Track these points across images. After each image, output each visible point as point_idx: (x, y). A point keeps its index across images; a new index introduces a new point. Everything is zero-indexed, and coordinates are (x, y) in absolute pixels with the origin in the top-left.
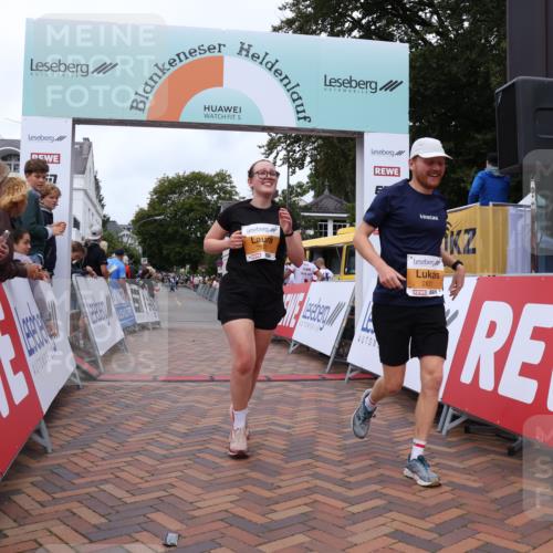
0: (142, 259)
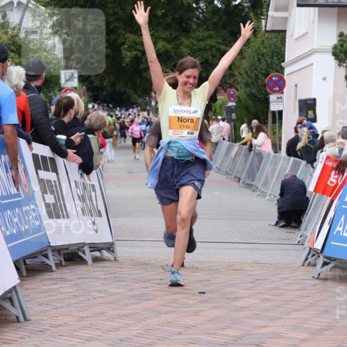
0: (64, 75)
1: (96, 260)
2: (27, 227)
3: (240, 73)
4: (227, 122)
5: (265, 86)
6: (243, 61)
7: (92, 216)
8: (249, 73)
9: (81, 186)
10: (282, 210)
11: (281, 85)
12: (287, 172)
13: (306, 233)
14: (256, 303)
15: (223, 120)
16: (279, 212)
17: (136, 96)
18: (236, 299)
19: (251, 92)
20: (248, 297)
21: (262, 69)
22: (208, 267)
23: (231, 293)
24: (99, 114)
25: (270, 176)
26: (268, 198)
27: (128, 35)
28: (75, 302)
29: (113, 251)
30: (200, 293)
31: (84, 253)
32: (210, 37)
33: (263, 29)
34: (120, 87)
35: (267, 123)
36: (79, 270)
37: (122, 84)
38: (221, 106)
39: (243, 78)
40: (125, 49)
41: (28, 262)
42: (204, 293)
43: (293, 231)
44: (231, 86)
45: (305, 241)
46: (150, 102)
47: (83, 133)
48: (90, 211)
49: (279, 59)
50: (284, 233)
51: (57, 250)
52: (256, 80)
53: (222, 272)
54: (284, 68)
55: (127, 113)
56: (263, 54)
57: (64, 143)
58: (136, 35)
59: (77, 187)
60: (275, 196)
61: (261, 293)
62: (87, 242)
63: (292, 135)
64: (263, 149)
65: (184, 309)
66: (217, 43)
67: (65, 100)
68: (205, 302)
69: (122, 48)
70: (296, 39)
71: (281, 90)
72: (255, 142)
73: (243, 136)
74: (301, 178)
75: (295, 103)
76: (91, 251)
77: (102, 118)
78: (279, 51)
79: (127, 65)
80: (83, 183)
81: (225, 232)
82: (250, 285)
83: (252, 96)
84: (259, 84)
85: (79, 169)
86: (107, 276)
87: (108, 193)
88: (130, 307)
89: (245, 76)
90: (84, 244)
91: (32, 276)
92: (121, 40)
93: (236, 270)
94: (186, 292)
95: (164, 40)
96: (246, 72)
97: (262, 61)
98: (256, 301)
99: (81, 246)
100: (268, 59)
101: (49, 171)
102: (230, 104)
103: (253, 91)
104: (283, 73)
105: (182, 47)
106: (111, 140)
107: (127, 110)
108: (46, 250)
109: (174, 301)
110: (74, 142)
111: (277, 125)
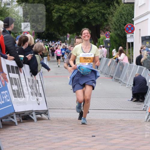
1: (38, 119)
2: (3, 102)
3: (111, 24)
4: (106, 48)
5: (124, 30)
6: (113, 18)
7: (37, 96)
8: (116, 23)
9: (31, 81)
10: (134, 93)
11: (132, 30)
12: (136, 73)
13: (147, 104)
14: (122, 142)
15: (104, 47)
16: (133, 94)
17: (59, 35)
18: (112, 139)
19: (117, 33)
20: (118, 138)
21: (122, 22)
22: (97, 122)
23: (109, 136)
24: (40, 44)
25: (128, 75)
26: (127, 86)
27: (56, 5)
28: (27, 141)
29: (47, 115)
30: (93, 136)
31: (32, 115)
32: (96, 6)
33: (123, 2)
34: (52, 31)
35: (126, 49)
36: (30, 125)
37: (52, 30)
38: (102, 40)
39: (113, 26)
40: (54, 12)
41: (3, 120)
42: (95, 136)
43: (140, 103)
44: (107, 30)
45: (147, 109)
46: (67, 38)
47: (33, 54)
48: (36, 94)
49: (131, 17)
50: (136, 105)
51: (18, 114)
52: (120, 27)
53: (104, 125)
54: (134, 21)
55: (55, 44)
56: (123, 14)
57: (23, 59)
58: (59, 5)
59: (29, 81)
60: (131, 86)
61: (124, 136)
62: (34, 110)
63: (139, 54)
64: (124, 61)
65: (84, 145)
66: (100, 9)
67: (24, 38)
68: (95, 141)
69: (52, 12)
70: (139, 7)
71: (132, 32)
72: (119, 58)
73: (114, 55)
74: (143, 76)
75: (140, 39)
76: (36, 115)
77: (41, 46)
78: (131, 12)
79: (55, 20)
80: (32, 79)
81: (105, 104)
82: (119, 132)
83: (118, 35)
84: (121, 29)
85: (30, 72)
86: (44, 128)
87: (45, 84)
88: (56, 144)
89: (114, 25)
90: (32, 111)
91: (5, 128)
92: (52, 8)
93: (111, 124)
94: (85, 136)
95: (73, 7)
96: (115, 23)
97: (122, 17)
98: (122, 140)
99: (31, 112)
100: (126, 17)
101: (15, 73)
102: (107, 39)
103: (118, 33)
104: (133, 23)
105: (82, 11)
106: (47, 57)
107: (55, 42)
108: (13, 114)
109: (79, 140)
110: (28, 59)
111: (131, 50)
